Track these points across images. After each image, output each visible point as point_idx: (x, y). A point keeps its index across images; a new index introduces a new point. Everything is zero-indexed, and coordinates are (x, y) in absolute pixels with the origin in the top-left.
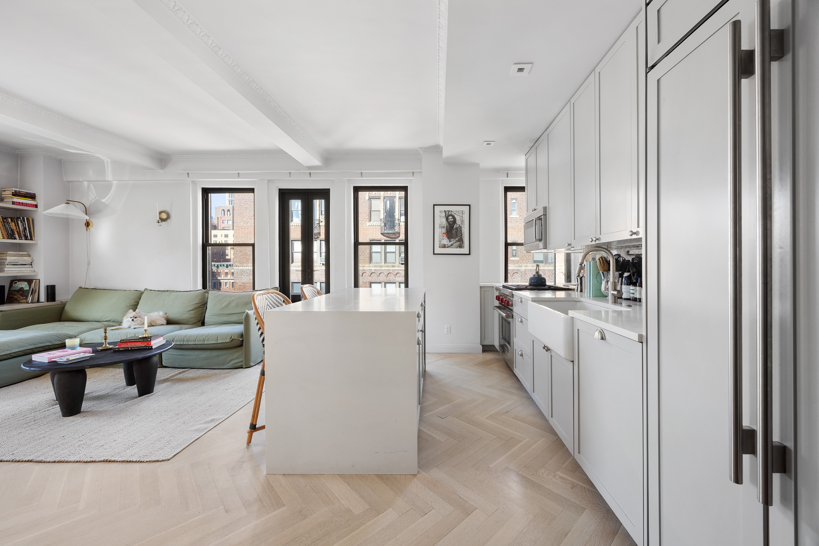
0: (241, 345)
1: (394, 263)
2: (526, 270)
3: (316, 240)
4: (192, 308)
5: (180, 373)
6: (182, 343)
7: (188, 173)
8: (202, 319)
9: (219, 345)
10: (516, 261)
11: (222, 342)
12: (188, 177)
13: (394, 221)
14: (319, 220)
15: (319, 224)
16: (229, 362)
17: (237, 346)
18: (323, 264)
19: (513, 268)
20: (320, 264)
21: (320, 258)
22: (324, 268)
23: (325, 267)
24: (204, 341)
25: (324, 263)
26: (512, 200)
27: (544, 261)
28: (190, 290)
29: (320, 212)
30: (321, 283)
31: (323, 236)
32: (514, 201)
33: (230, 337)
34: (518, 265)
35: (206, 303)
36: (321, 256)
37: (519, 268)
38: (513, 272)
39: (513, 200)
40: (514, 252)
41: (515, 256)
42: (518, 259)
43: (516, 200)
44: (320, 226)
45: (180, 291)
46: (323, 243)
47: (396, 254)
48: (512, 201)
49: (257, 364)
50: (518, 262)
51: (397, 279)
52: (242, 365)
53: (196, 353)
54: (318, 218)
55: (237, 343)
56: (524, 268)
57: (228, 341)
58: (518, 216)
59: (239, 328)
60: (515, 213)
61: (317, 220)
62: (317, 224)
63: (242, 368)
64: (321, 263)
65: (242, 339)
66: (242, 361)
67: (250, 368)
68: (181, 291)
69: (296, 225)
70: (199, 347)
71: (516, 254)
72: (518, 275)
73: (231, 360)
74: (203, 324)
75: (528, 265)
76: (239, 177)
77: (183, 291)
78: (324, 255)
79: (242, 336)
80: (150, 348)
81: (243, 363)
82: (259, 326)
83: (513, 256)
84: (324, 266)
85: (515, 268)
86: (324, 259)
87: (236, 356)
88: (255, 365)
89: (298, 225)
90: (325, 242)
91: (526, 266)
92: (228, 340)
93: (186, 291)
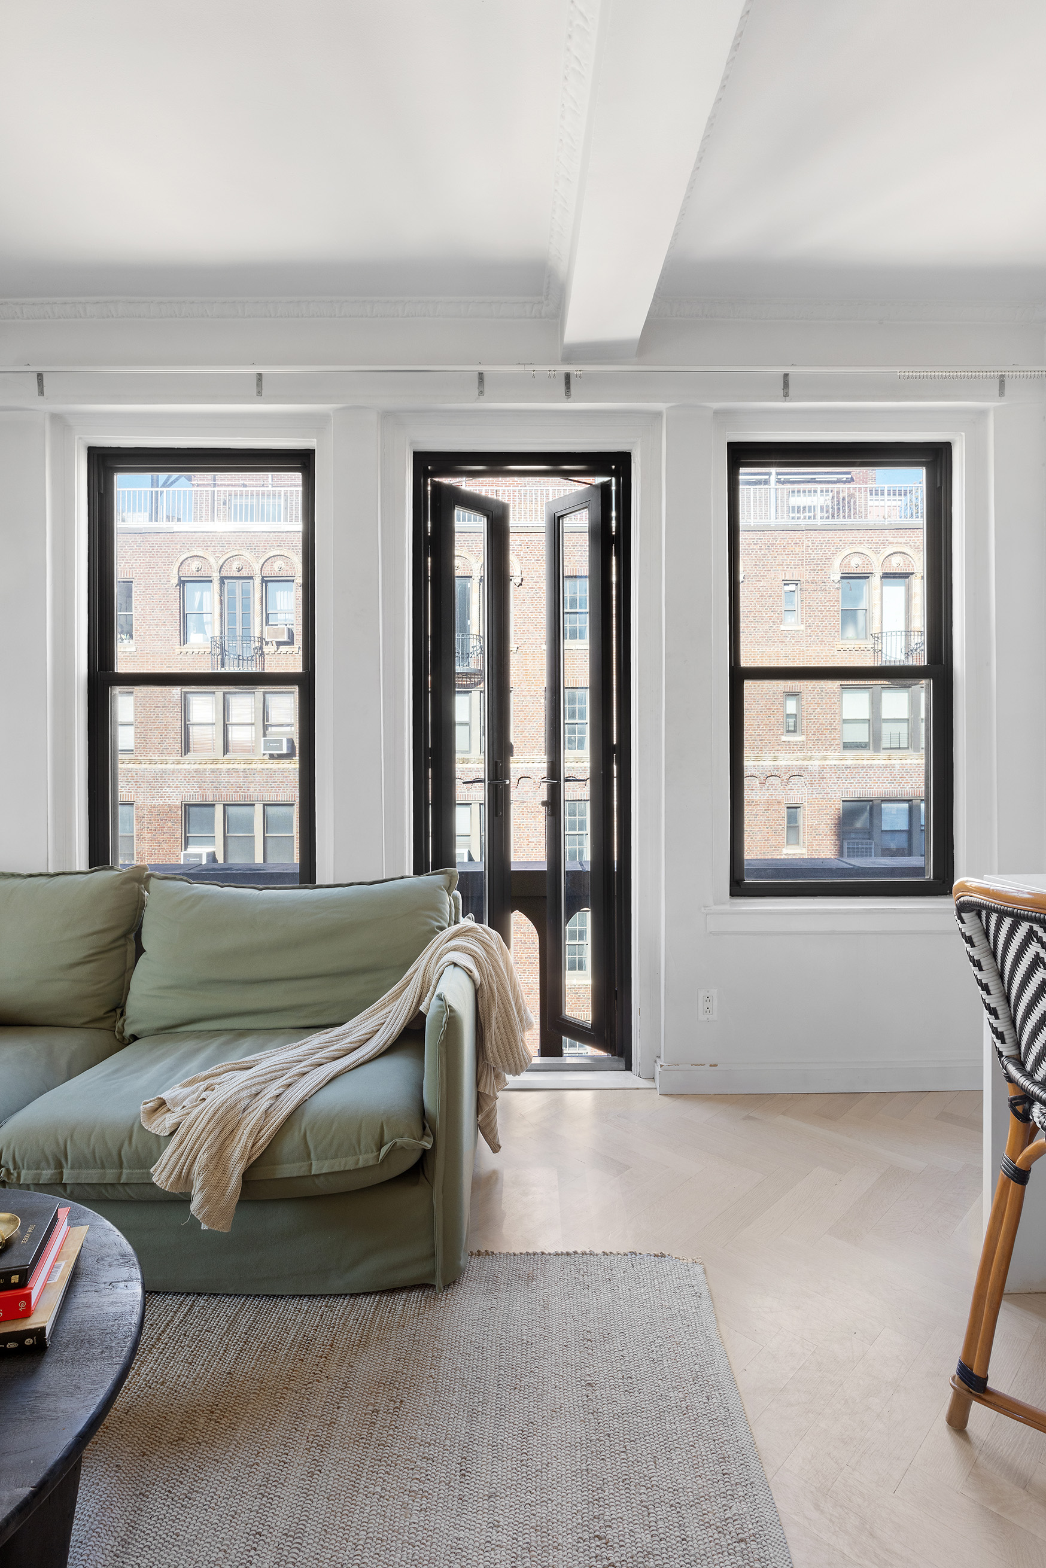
1: (466, 752)
2: (823, 767)
3: (254, 693)
6: (110, 1175)
7: (40, 376)
10: (796, 744)
11: (336, 1169)
12: (41, 392)
13: (463, 641)
14: (262, 639)
15: (261, 648)
16: (355, 1264)
19: (789, 763)
20: (264, 754)
26: (785, 584)
27: (871, 745)
28: (44, 871)
29: (262, 618)
30: (264, 805)
32: (792, 587)
33: (377, 1137)
34: (803, 754)
37: (806, 763)
38: (790, 773)
39: (788, 584)
40: (791, 721)
41: (795, 731)
42: (803, 738)
43: (797, 584)
44: (262, 654)
45: (13, 875)
47: (472, 729)
48: (787, 588)
50: (801, 746)
51: (474, 793)
54: (257, 634)
56: (817, 763)
57: (371, 1163)
58: (803, 627)
60: (793, 620)
61: (256, 639)
62: (256, 648)
65: (429, 1144)
66: (428, 1258)
68: (19, 876)
69: (196, 651)
71: (795, 726)
72: (803, 780)
73: (367, 1255)
75: (829, 754)
77: (25, 873)
80: (29, 1341)
81: (434, 1265)
83: (788, 731)
85: (795, 763)
89: (202, 651)
91: (825, 758)
92: (366, 1158)
93: (41, 875)
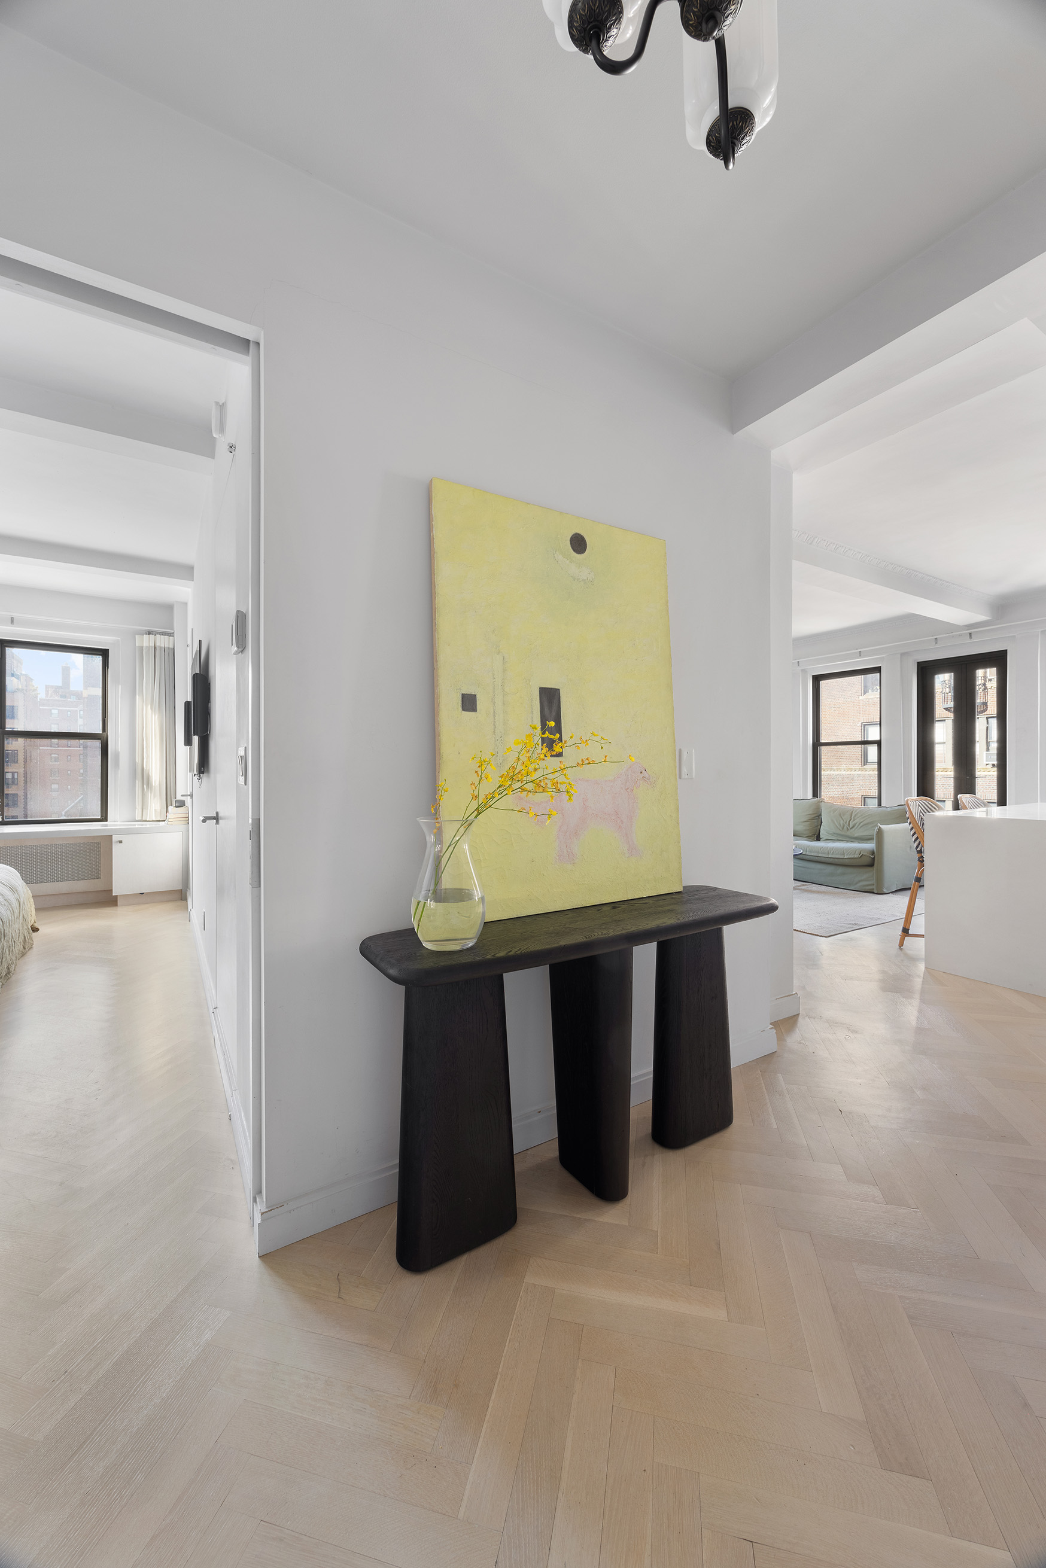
0: (872, 865)
4: (805, 820)
5: (803, 885)
7: (798, 662)
8: (817, 833)
9: (846, 860)
12: (799, 665)
16: (857, 883)
17: (866, 864)
18: (994, 765)
20: (987, 765)
21: (985, 753)
22: (994, 773)
23: (998, 771)
24: (829, 854)
25: (995, 763)
31: (993, 709)
33: (858, 854)
35: (821, 815)
36: (988, 750)
44: (986, 688)
46: (994, 723)
49: (892, 892)
52: (874, 889)
53: (819, 866)
55: (867, 861)
57: (857, 857)
59: (871, 846)
63: (873, 893)
64: (988, 763)
65: (873, 857)
66: (873, 885)
67: (881, 896)
70: (823, 860)
73: (860, 881)
74: (818, 839)
76: (860, 656)
78: (994, 746)
79: (873, 853)
81: (874, 887)
82: (913, 831)
84: (996, 769)
86: (996, 755)
87: (865, 877)
88: (888, 893)
90: (998, 720)
